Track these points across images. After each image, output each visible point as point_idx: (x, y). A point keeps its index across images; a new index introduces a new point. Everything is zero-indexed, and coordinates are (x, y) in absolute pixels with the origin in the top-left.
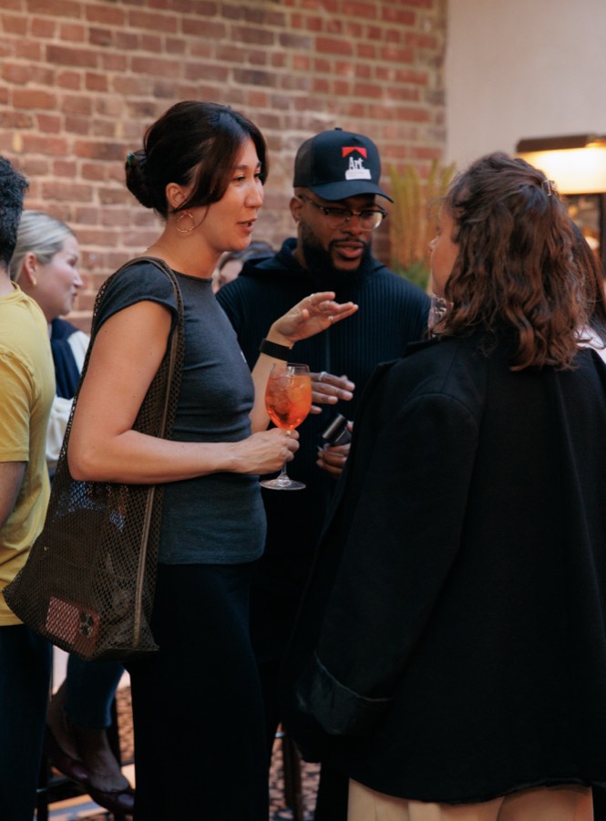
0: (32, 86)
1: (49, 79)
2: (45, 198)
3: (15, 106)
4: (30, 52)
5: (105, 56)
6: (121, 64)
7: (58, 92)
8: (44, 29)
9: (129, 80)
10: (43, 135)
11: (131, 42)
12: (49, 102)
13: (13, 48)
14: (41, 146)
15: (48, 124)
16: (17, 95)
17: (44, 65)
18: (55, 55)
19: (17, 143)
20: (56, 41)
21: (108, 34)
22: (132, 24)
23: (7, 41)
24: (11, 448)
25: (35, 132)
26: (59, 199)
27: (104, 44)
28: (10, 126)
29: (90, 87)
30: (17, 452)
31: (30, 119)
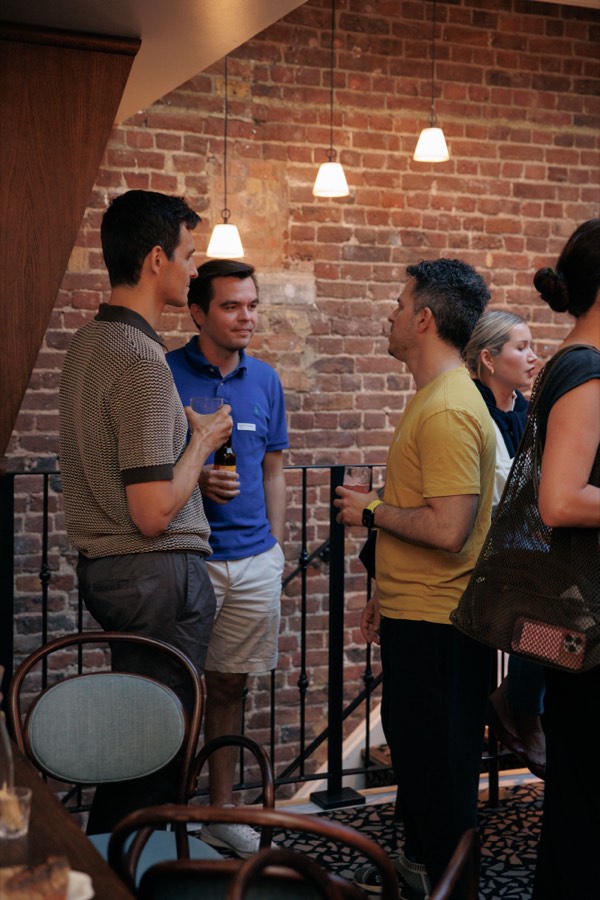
0: (502, 216)
1: (515, 210)
2: (508, 302)
3: (487, 232)
4: (501, 189)
5: (560, 189)
6: (573, 195)
7: (522, 219)
8: (513, 171)
9: (579, 207)
10: (509, 254)
11: (582, 177)
12: (514, 227)
13: (488, 187)
14: (507, 262)
15: (513, 245)
16: (490, 223)
17: (512, 199)
18: (520, 190)
19: (489, 261)
20: (522, 180)
21: (564, 171)
22: (584, 163)
23: (484, 182)
24: (468, 483)
25: (503, 252)
26: (520, 304)
27: (560, 180)
28: (483, 248)
29: (548, 215)
30: (473, 487)
31: (500, 241)
